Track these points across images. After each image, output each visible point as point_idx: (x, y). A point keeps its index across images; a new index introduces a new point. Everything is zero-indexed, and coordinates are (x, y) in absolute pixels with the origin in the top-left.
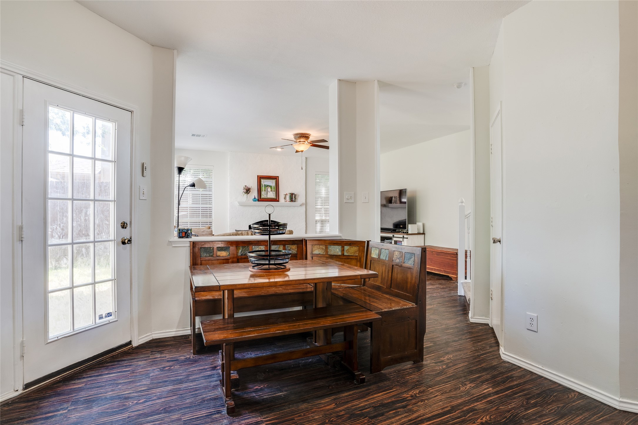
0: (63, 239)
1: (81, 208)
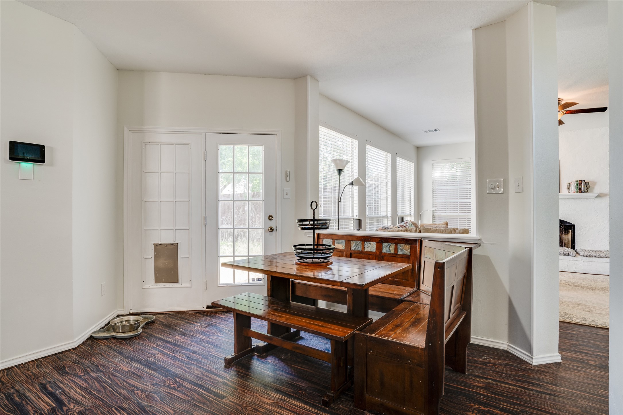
0: (229, 226)
1: (240, 206)
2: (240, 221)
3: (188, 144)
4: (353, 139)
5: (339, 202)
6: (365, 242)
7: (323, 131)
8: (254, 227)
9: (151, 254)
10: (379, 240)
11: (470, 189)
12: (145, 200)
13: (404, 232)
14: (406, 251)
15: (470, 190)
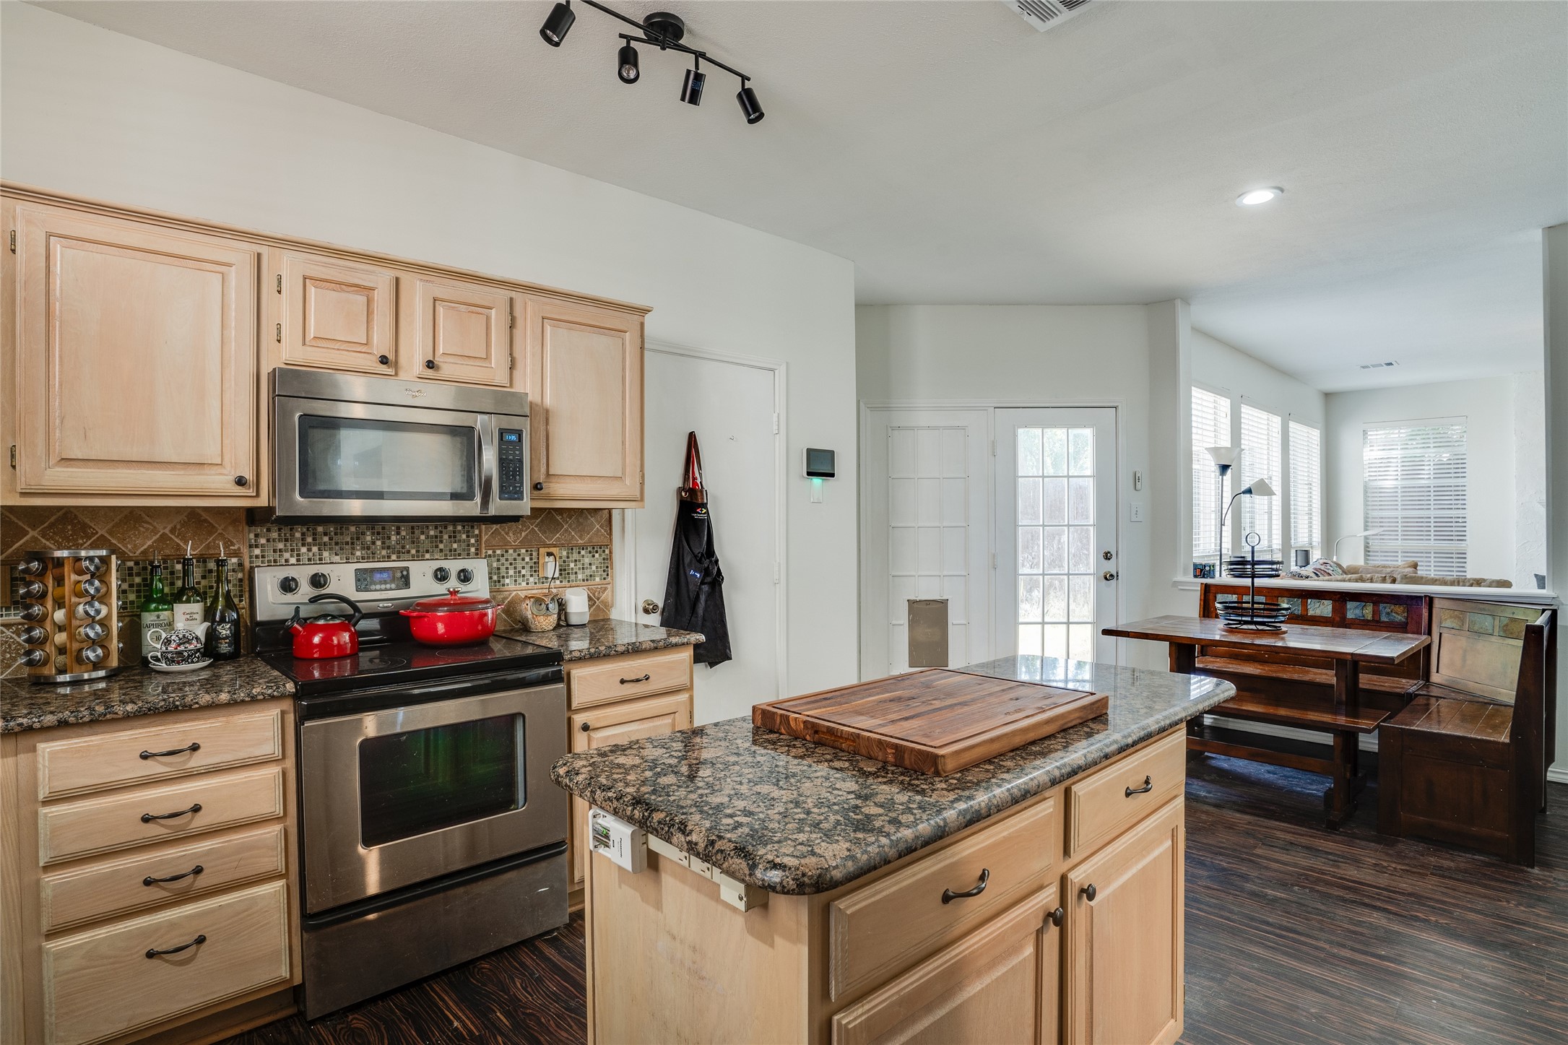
0: (1034, 569)
2: (1053, 561)
3: (964, 428)
4: (1219, 397)
5: (1221, 525)
6: (1309, 601)
7: (1197, 393)
8: (1076, 572)
9: (902, 617)
10: (1338, 596)
11: (1465, 486)
12: (893, 525)
13: (1357, 581)
14: (1397, 616)
15: (1463, 488)
